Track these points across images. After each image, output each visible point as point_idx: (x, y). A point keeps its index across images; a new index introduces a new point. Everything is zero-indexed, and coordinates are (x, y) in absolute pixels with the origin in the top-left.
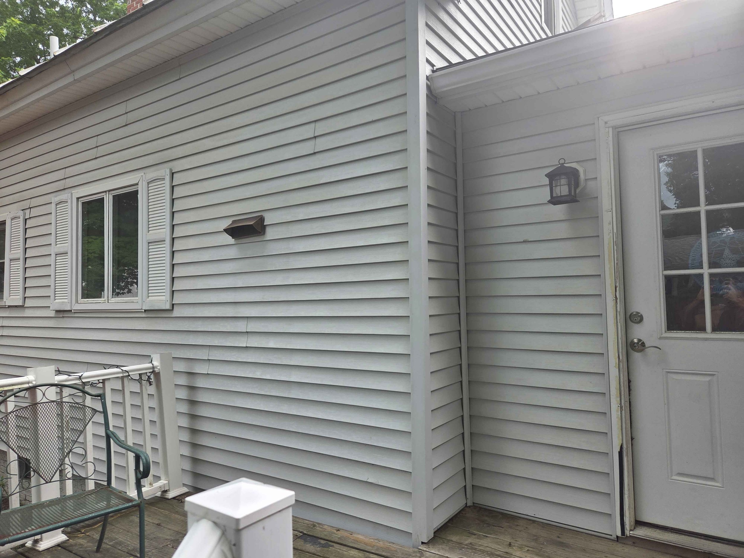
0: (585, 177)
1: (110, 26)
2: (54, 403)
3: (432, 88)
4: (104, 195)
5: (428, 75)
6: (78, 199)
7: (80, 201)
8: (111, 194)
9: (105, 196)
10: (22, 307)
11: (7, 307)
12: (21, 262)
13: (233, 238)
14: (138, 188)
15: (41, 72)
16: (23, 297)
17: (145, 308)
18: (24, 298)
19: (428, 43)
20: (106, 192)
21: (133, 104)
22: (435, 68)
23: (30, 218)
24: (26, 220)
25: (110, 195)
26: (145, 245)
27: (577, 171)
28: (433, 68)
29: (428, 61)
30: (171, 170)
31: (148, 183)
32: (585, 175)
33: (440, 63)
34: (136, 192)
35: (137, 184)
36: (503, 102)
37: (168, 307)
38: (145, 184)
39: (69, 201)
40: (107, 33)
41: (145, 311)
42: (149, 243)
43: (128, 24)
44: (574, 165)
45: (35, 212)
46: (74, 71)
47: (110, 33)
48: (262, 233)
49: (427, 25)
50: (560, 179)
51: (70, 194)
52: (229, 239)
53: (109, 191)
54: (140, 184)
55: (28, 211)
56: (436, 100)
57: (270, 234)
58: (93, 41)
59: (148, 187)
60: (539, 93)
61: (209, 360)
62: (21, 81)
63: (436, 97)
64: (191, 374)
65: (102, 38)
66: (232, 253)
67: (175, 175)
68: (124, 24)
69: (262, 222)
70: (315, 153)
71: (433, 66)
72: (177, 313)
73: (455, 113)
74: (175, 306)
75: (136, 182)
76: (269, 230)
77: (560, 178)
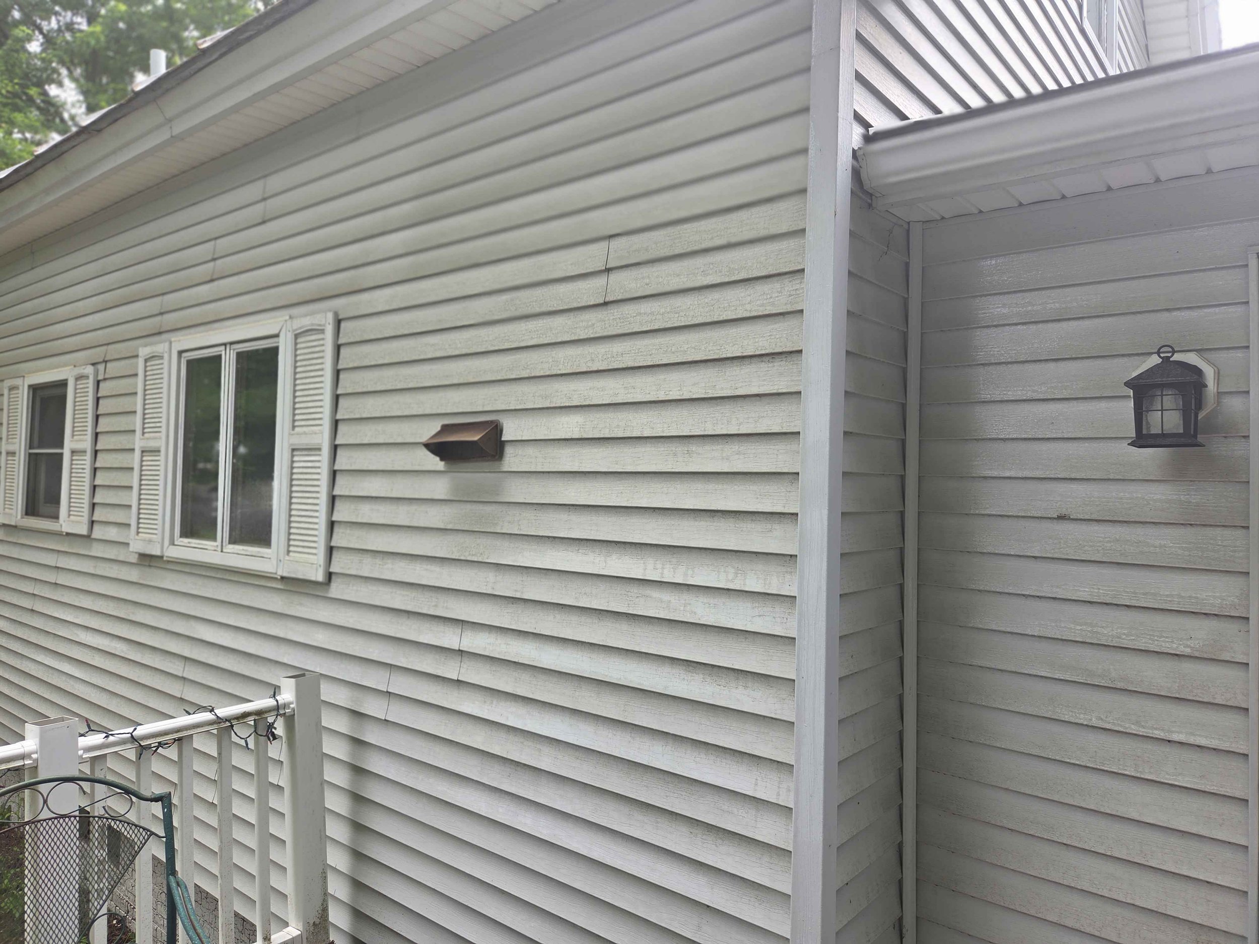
0: (1218, 389)
1: (226, 38)
2: (64, 821)
3: (864, 176)
4: (221, 351)
5: (856, 148)
6: (180, 353)
7: (185, 357)
8: (234, 350)
9: (223, 353)
10: (87, 538)
11: (64, 534)
12: (88, 457)
13: (442, 460)
14: (278, 342)
15: (116, 120)
16: (89, 520)
17: (281, 572)
18: (91, 524)
19: (859, 78)
20: (225, 344)
21: (276, 182)
22: (871, 131)
23: (105, 379)
24: (98, 382)
25: (232, 351)
26: (287, 455)
27: (1198, 372)
28: (868, 131)
29: (858, 118)
30: (336, 314)
31: (296, 336)
32: (1218, 384)
33: (881, 121)
34: (275, 351)
35: (277, 336)
36: (1021, 204)
37: (320, 577)
38: (290, 336)
39: (166, 356)
40: (224, 50)
41: (283, 578)
42: (293, 450)
43: (259, 33)
44: (1192, 359)
45: (113, 368)
46: (170, 120)
47: (231, 50)
48: (497, 457)
49: (859, 37)
50: (1162, 395)
51: (167, 344)
52: (435, 462)
53: (232, 343)
54: (282, 335)
55: (101, 367)
56: (870, 201)
57: (513, 460)
58: (200, 64)
59: (296, 344)
60: (1109, 189)
61: (390, 693)
62: (83, 137)
63: (871, 195)
64: (357, 715)
65: (216, 60)
66: (439, 488)
67: (343, 325)
68: (252, 33)
69: (497, 434)
70: (606, 304)
71: (866, 125)
72: (337, 590)
73: (909, 223)
74: (333, 577)
75: (275, 332)
76: (509, 451)
77: (1162, 393)
